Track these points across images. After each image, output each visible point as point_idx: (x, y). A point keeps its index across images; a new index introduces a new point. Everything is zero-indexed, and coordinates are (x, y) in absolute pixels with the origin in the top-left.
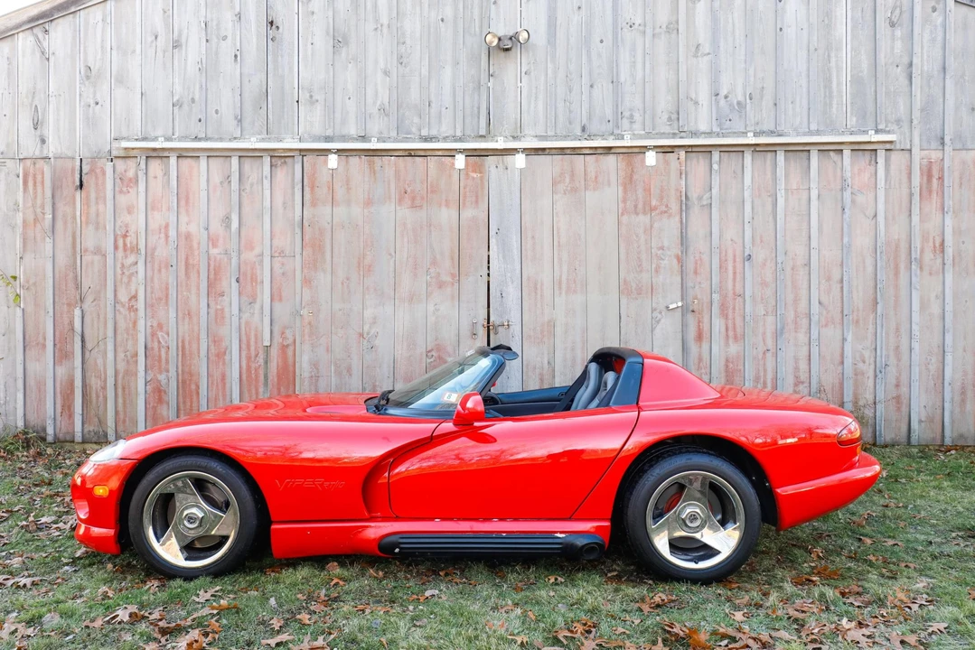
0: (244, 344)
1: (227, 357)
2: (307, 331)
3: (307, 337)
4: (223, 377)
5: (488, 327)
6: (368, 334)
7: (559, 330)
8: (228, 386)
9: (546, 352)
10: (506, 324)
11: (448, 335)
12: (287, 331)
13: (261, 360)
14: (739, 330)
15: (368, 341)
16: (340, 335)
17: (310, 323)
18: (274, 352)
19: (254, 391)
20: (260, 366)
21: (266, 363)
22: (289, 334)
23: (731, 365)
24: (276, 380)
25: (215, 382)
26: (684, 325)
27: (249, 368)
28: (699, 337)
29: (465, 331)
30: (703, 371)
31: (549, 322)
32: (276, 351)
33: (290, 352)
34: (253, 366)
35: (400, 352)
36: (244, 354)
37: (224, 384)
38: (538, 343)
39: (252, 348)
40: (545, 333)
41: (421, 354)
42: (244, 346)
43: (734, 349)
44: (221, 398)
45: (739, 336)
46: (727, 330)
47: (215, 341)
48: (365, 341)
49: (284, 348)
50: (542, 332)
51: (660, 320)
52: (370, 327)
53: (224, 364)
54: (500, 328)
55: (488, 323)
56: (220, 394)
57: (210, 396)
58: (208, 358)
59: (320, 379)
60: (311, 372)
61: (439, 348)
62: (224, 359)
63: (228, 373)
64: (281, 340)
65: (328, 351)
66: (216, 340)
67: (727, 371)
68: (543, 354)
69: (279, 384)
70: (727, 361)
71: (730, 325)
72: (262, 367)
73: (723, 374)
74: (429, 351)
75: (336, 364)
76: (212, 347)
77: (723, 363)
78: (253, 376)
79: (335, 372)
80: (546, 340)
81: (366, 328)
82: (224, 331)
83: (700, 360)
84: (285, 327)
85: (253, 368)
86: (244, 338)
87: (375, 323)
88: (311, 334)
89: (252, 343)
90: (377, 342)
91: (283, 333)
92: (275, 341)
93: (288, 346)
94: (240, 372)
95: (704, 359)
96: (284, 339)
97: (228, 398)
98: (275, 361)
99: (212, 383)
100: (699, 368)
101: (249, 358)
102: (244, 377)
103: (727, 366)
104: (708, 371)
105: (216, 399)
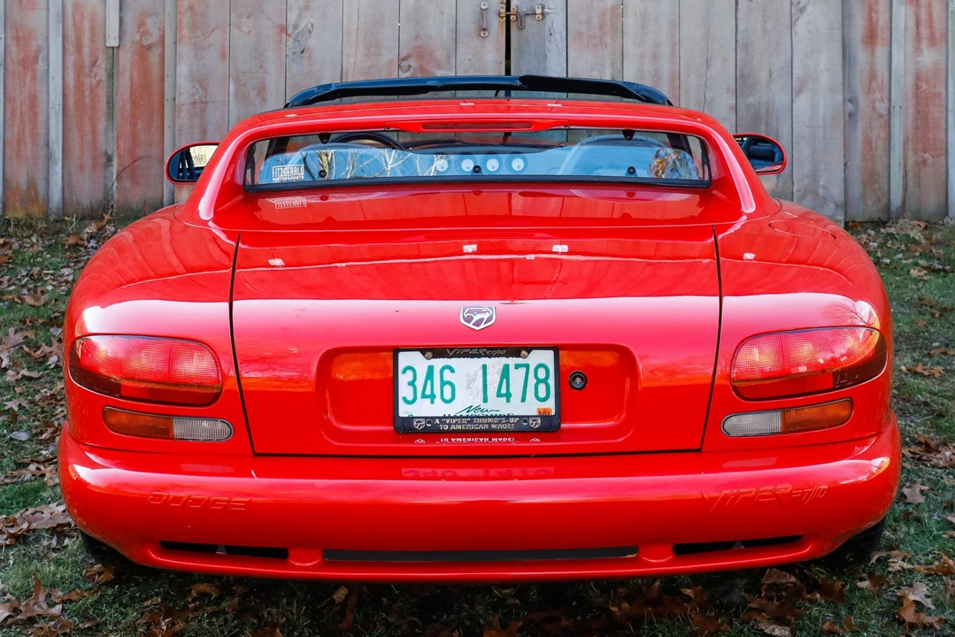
0: (73, 43)
1: (40, 67)
2: (186, 20)
3: (185, 32)
4: (33, 101)
5: (508, 17)
6: (296, 27)
7: (631, 24)
8: (41, 117)
9: (608, 63)
10: (539, 11)
11: (437, 30)
12: (149, 22)
13: (101, 72)
14: (938, 26)
15: (296, 40)
16: (246, 29)
17: (191, 8)
18: (126, 58)
19: (88, 129)
20: (100, 82)
21: (111, 76)
22: (152, 25)
23: (924, 86)
24: (128, 107)
25: (18, 111)
26: (846, 17)
27: (79, 85)
28: (871, 38)
29: (468, 23)
30: (877, 95)
31: (614, 9)
32: (129, 56)
33: (154, 57)
34: (87, 81)
35: (352, 60)
36: (71, 60)
37: (35, 115)
38: (595, 46)
39: (86, 51)
40: (607, 28)
41: (390, 63)
42: (70, 48)
43: (929, 57)
44: (28, 139)
45: (937, 35)
46: (918, 24)
47: (17, 38)
48: (291, 41)
49: (143, 51)
50: (601, 27)
51: (804, 8)
52: (300, 16)
53: (34, 78)
54: (529, 20)
55: (508, 8)
56: (27, 131)
57: (8, 136)
58: (5, 69)
59: (210, 107)
60: (193, 94)
61: (421, 52)
62: (34, 71)
63: (42, 96)
64: (137, 37)
65: (223, 56)
66: (20, 36)
67: (917, 96)
68: (603, 65)
69: (133, 116)
70: (918, 77)
71: (924, 17)
72: (104, 84)
73: (911, 102)
74: (404, 59)
75: (237, 81)
76: (13, 48)
77: (910, 79)
78: (87, 101)
79: (237, 93)
80: (608, 40)
81: (292, 17)
82: (35, 20)
83: (872, 75)
84: (145, 14)
85: (87, 86)
86: (71, 33)
87: (307, 8)
88: (193, 27)
89: (86, 41)
90: (311, 42)
91: (141, 24)
92: (128, 38)
93: (149, 47)
94: (64, 95)
95: (879, 75)
96: (145, 34)
97: (41, 141)
98: (127, 74)
99: (13, 114)
100: (870, 91)
101: (79, 69)
102: (71, 101)
103: (917, 87)
104: (885, 96)
105: (19, 141)
